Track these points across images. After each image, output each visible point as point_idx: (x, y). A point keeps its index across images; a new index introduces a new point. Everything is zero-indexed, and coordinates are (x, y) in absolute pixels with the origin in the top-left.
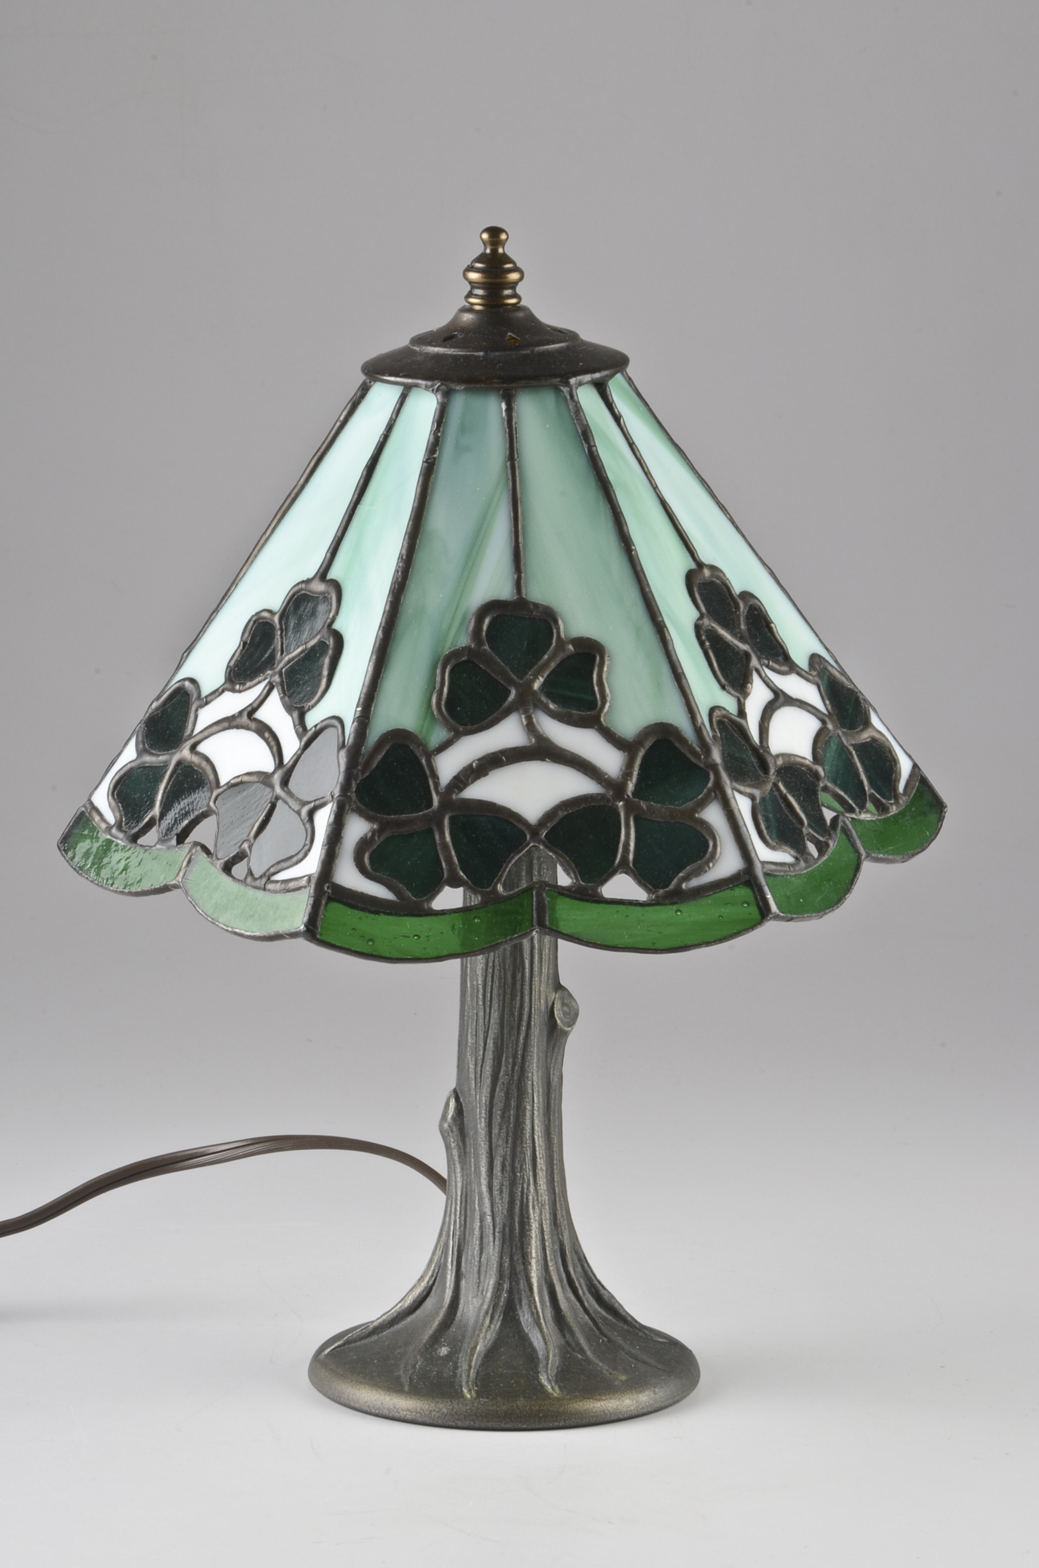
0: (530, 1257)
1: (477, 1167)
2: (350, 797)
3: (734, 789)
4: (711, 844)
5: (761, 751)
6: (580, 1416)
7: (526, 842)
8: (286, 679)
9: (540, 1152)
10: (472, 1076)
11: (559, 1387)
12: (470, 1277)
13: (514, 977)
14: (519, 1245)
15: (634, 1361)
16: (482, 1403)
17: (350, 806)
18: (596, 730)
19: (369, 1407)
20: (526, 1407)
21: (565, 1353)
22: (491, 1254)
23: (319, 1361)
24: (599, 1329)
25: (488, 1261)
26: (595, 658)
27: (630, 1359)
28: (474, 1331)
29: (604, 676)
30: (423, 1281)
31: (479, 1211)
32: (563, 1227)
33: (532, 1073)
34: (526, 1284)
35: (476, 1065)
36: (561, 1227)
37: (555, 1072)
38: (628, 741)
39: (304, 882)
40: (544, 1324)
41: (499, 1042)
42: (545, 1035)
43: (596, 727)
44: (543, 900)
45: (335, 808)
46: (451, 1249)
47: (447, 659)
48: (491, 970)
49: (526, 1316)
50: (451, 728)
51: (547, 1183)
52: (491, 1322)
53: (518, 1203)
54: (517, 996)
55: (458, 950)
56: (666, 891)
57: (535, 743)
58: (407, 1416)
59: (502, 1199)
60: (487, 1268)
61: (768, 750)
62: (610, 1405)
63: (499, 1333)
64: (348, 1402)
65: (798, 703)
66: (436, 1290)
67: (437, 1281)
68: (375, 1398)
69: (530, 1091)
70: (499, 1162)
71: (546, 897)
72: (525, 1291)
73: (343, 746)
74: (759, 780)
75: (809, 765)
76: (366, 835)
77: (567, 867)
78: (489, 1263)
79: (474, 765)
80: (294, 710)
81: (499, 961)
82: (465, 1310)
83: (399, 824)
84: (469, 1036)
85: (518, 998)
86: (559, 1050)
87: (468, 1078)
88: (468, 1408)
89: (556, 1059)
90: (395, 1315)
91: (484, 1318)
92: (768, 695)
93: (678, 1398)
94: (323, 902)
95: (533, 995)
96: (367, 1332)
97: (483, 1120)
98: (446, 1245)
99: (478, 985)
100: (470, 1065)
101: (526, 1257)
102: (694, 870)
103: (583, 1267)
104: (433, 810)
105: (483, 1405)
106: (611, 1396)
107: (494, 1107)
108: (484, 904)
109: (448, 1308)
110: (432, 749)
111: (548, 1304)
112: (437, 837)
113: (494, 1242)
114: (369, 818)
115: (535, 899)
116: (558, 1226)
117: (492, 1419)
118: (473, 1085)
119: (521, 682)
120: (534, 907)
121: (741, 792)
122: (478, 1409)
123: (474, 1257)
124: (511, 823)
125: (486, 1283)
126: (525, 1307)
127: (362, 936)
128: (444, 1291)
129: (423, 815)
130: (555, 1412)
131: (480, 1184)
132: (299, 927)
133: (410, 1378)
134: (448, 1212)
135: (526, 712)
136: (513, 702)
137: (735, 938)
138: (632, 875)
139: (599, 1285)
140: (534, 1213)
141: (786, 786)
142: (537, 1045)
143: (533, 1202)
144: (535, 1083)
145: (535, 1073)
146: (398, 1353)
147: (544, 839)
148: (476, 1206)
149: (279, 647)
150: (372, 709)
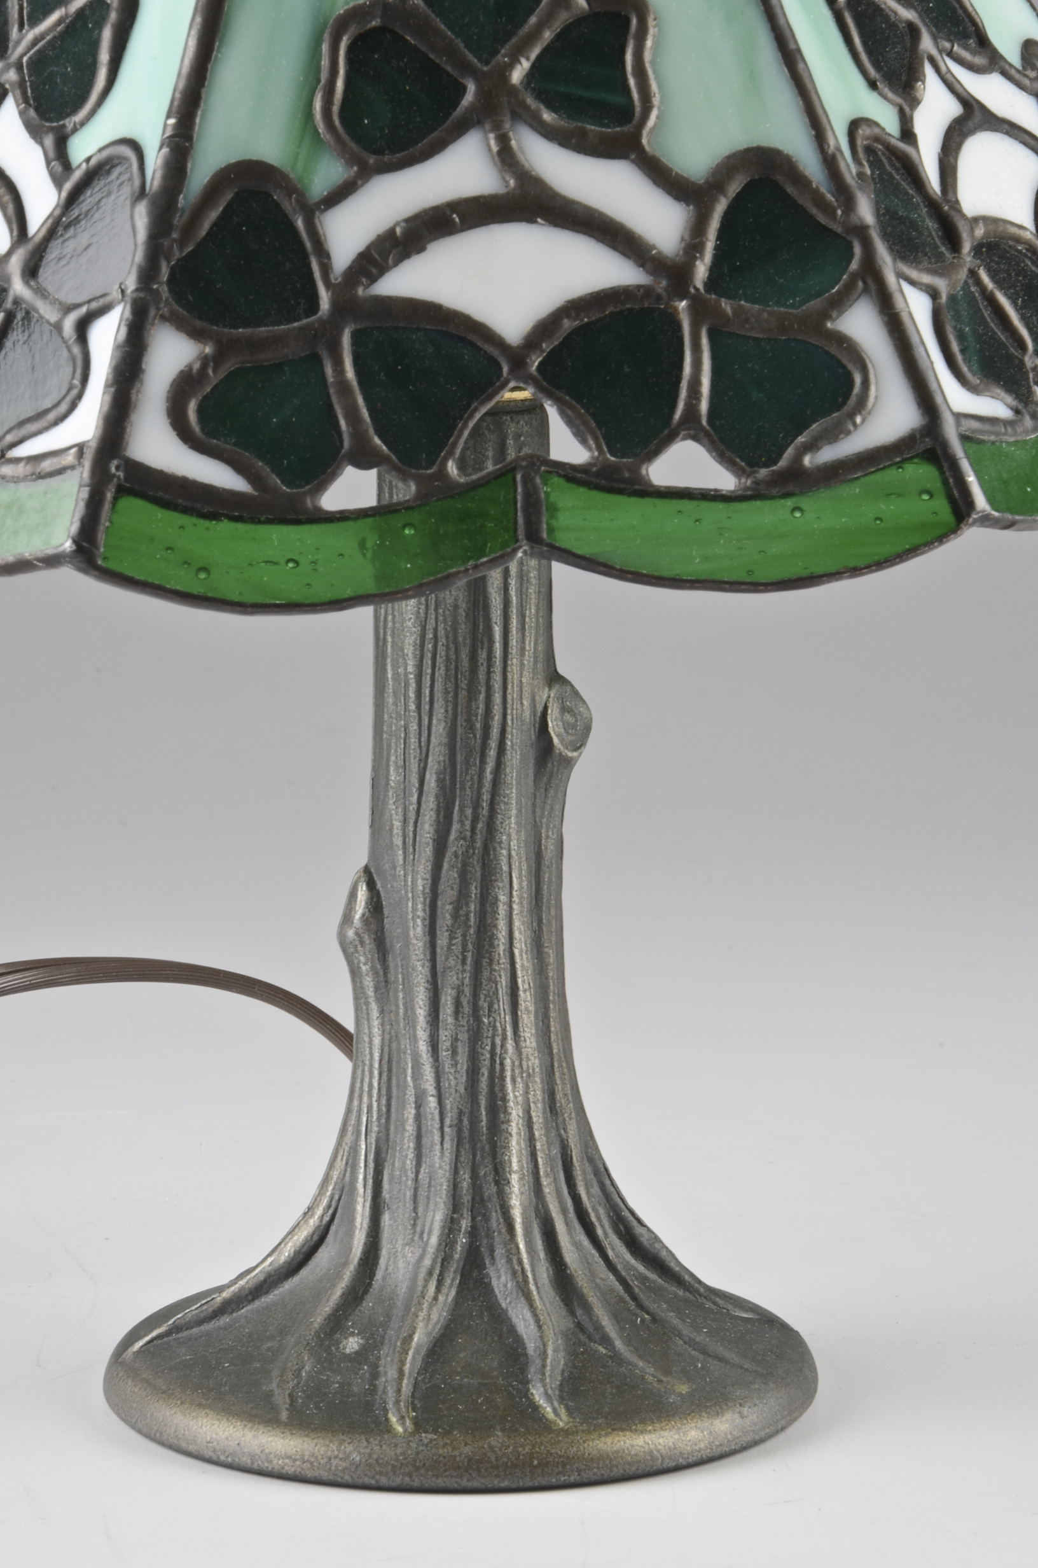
0: (508, 1169)
1: (410, 1008)
2: (157, 293)
3: (900, 275)
4: (858, 379)
5: (946, 208)
6: (608, 1462)
7: (502, 379)
8: (30, 76)
9: (525, 979)
10: (398, 841)
11: (568, 1409)
12: (398, 1207)
13: (473, 657)
14: (487, 1148)
15: (701, 1357)
16: (426, 1441)
17: (158, 309)
18: (633, 161)
19: (214, 1451)
20: (507, 1447)
21: (574, 1344)
22: (437, 1165)
23: (123, 1364)
24: (634, 1298)
25: (430, 1179)
26: (627, 21)
27: (693, 1352)
28: (407, 1308)
29: (647, 56)
30: (312, 1215)
31: (415, 1087)
32: (566, 1115)
33: (509, 835)
34: (501, 1220)
35: (405, 821)
36: (563, 1115)
37: (550, 833)
38: (694, 184)
39: (70, 458)
40: (535, 1293)
41: (447, 778)
42: (531, 765)
43: (633, 157)
44: (536, 490)
45: (128, 314)
46: (363, 1157)
47: (341, 24)
48: (430, 646)
49: (503, 1278)
50: (352, 159)
51: (537, 1036)
52: (438, 1289)
53: (485, 1072)
54: (480, 693)
55: (371, 587)
56: (773, 471)
57: (515, 188)
58: (286, 1468)
59: (455, 1065)
60: (429, 1191)
61: (958, 207)
62: (661, 1441)
63: (454, 1310)
64: (176, 1442)
65: (1006, 126)
66: (336, 1232)
67: (338, 1215)
68: (227, 1434)
69: (505, 868)
70: (449, 998)
71: (541, 486)
72: (500, 1232)
73: (142, 193)
74: (943, 261)
75: (1029, 239)
76: (190, 366)
77: (582, 428)
78: (433, 1183)
79: (398, 230)
80: (47, 133)
81: (445, 629)
82: (390, 1269)
83: (253, 345)
84: (392, 769)
85: (482, 697)
86: (557, 792)
87: (391, 846)
88: (399, 1451)
89: (552, 808)
90: (262, 1277)
91: (426, 1281)
92: (951, 109)
93: (783, 1423)
94: (109, 496)
95: (509, 691)
96: (211, 1309)
97: (419, 921)
98: (354, 1150)
99: (406, 674)
100: (394, 822)
101: (500, 1170)
102: (826, 430)
103: (602, 1186)
104: (321, 319)
105: (427, 1446)
106: (663, 1424)
107: (440, 897)
108: (422, 500)
109: (359, 1264)
110: (316, 200)
111: (542, 1255)
112: (329, 371)
113: (442, 1144)
114: (195, 334)
115: (520, 489)
116: (557, 1114)
117: (445, 1471)
118: (401, 858)
119: (485, 69)
120: (519, 505)
121: (912, 283)
122: (418, 1453)
123: (406, 1171)
124: (472, 344)
125: (429, 1219)
126: (501, 1262)
127: (186, 562)
128: (350, 1234)
129: (301, 328)
130: (561, 1456)
131: (414, 1039)
132: (62, 545)
133: (290, 1395)
134: (357, 1090)
135: (497, 127)
136: (472, 108)
137: (908, 559)
138: (706, 441)
139: (631, 1218)
140: (514, 1092)
141: (993, 277)
142: (517, 785)
143: (513, 1070)
144: (513, 853)
145: (514, 836)
146: (269, 1349)
147: (535, 373)
148: (409, 1079)
149: (16, 16)
150: (198, 121)
